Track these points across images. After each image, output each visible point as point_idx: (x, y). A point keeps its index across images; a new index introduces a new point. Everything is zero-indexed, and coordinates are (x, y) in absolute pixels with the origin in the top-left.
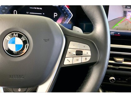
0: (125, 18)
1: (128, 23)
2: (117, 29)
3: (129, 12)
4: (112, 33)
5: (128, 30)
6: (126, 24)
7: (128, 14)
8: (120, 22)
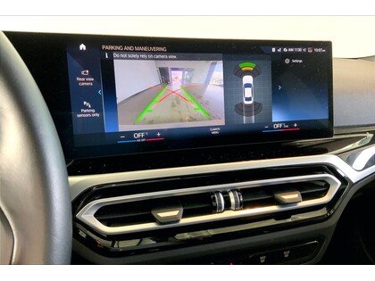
0: (167, 87)
1: (178, 103)
2: (151, 122)
3: (173, 69)
4: (139, 135)
5: (181, 120)
6: (173, 106)
7: (173, 77)
8: (157, 99)
